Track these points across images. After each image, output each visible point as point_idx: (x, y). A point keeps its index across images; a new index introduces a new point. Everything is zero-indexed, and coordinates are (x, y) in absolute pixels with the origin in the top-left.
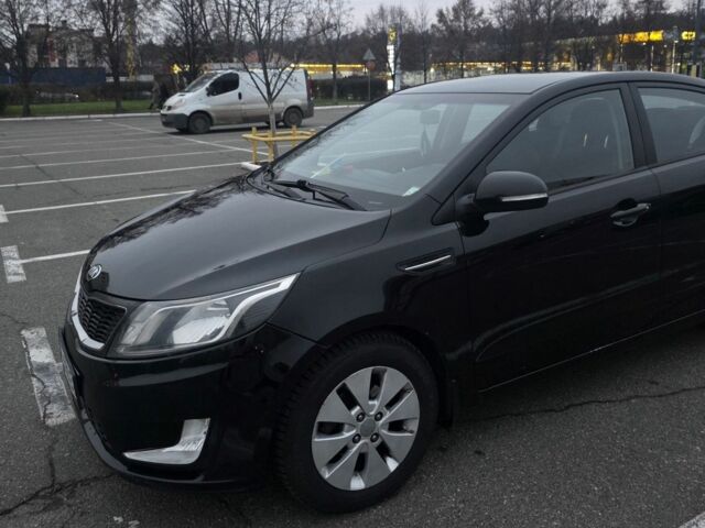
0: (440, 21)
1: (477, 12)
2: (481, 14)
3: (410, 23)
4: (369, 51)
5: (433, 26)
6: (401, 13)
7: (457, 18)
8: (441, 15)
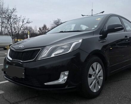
0: (40, 30)
1: (47, 28)
2: (48, 29)
3: (33, 30)
4: (25, 35)
5: (38, 31)
6: (31, 28)
7: (43, 29)
8: (40, 29)
